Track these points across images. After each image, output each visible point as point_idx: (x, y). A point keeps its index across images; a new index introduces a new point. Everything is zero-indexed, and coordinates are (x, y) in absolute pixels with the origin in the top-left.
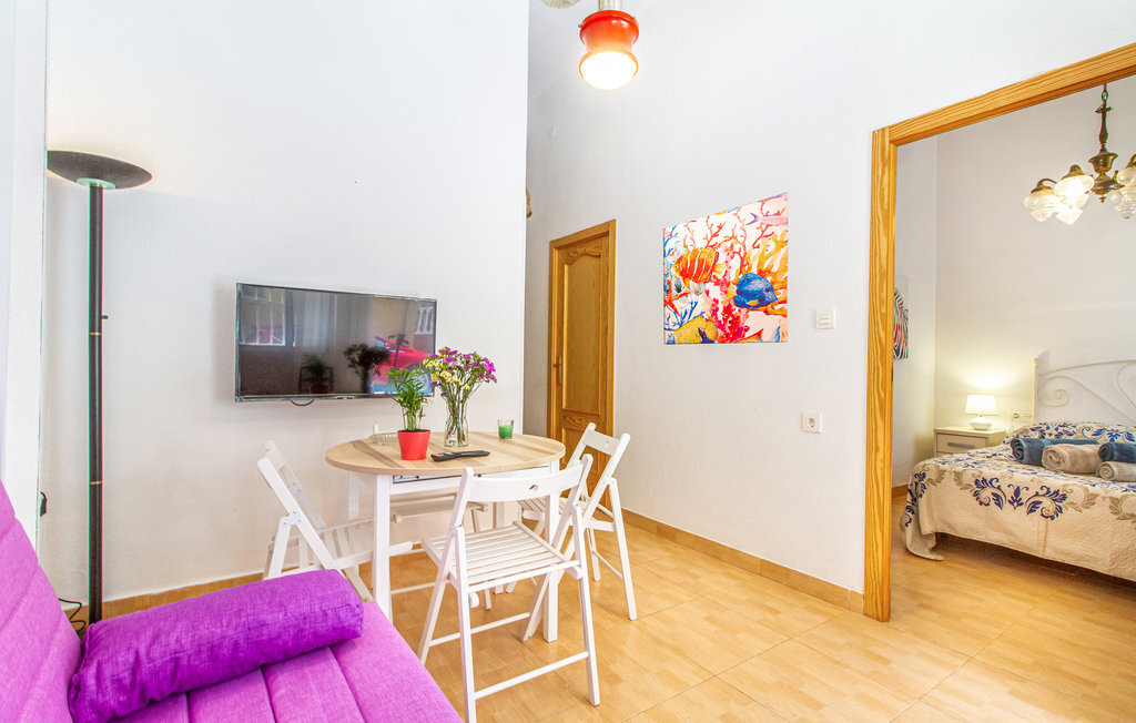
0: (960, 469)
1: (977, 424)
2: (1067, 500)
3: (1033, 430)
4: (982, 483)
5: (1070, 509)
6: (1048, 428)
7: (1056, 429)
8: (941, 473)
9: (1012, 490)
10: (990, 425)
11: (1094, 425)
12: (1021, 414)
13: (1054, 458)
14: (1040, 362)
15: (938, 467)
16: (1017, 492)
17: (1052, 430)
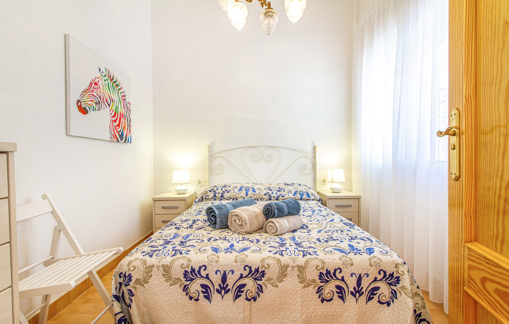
0: (168, 260)
1: (180, 190)
2: (266, 277)
3: (210, 191)
4: (191, 274)
5: (269, 286)
6: (217, 189)
7: (222, 189)
8: (149, 269)
9: (219, 276)
10: (186, 190)
11: (238, 185)
12: (202, 181)
13: (237, 221)
14: (210, 148)
15: (145, 261)
16: (224, 279)
17: (220, 189)
